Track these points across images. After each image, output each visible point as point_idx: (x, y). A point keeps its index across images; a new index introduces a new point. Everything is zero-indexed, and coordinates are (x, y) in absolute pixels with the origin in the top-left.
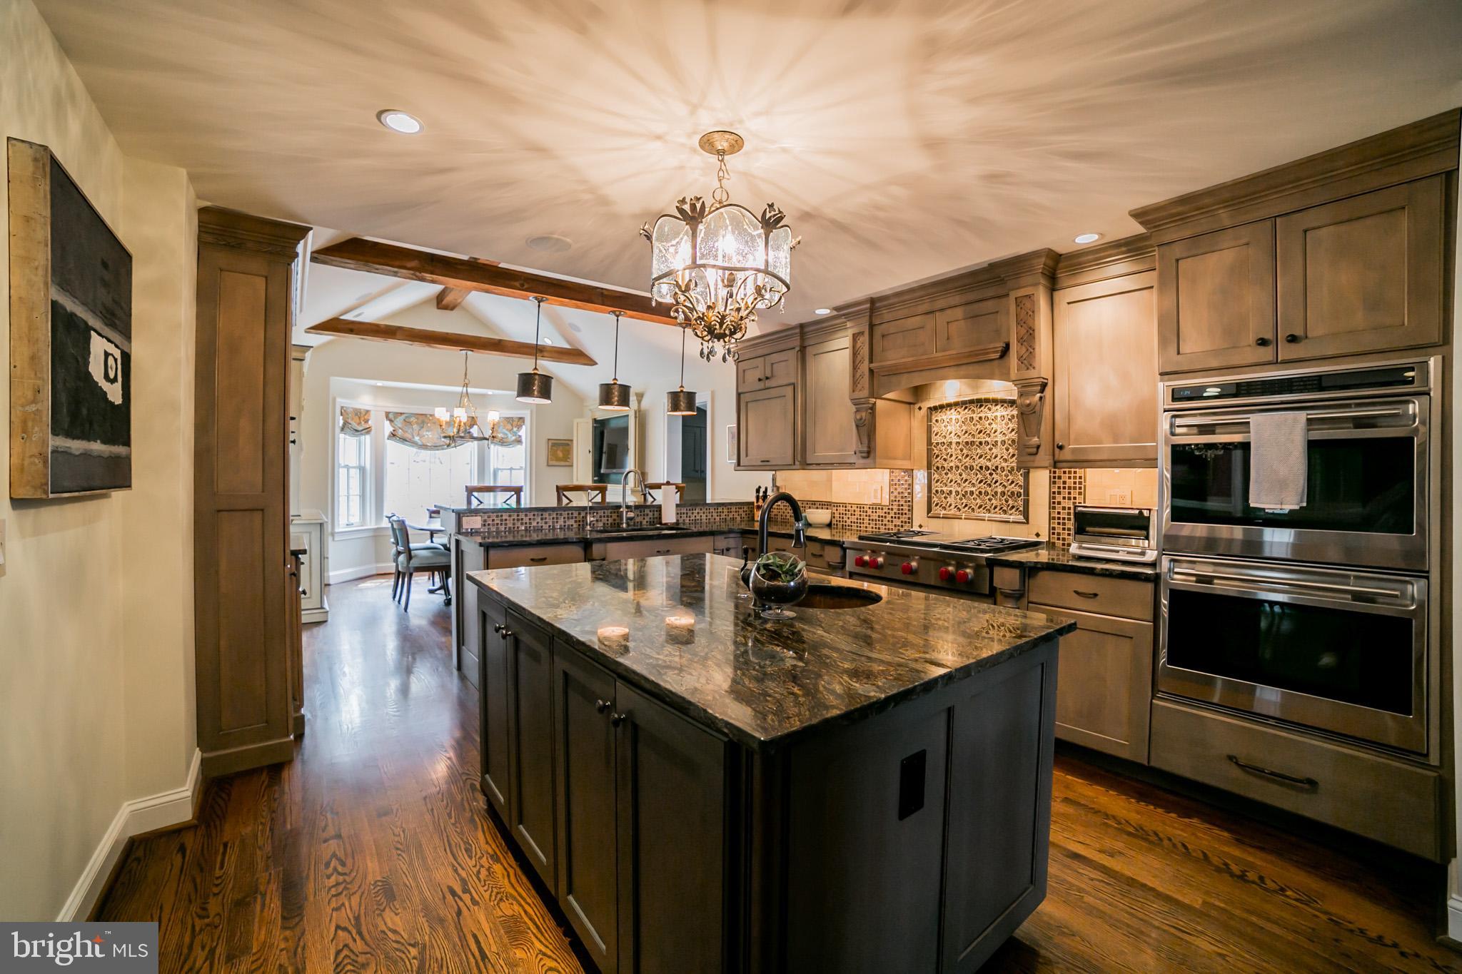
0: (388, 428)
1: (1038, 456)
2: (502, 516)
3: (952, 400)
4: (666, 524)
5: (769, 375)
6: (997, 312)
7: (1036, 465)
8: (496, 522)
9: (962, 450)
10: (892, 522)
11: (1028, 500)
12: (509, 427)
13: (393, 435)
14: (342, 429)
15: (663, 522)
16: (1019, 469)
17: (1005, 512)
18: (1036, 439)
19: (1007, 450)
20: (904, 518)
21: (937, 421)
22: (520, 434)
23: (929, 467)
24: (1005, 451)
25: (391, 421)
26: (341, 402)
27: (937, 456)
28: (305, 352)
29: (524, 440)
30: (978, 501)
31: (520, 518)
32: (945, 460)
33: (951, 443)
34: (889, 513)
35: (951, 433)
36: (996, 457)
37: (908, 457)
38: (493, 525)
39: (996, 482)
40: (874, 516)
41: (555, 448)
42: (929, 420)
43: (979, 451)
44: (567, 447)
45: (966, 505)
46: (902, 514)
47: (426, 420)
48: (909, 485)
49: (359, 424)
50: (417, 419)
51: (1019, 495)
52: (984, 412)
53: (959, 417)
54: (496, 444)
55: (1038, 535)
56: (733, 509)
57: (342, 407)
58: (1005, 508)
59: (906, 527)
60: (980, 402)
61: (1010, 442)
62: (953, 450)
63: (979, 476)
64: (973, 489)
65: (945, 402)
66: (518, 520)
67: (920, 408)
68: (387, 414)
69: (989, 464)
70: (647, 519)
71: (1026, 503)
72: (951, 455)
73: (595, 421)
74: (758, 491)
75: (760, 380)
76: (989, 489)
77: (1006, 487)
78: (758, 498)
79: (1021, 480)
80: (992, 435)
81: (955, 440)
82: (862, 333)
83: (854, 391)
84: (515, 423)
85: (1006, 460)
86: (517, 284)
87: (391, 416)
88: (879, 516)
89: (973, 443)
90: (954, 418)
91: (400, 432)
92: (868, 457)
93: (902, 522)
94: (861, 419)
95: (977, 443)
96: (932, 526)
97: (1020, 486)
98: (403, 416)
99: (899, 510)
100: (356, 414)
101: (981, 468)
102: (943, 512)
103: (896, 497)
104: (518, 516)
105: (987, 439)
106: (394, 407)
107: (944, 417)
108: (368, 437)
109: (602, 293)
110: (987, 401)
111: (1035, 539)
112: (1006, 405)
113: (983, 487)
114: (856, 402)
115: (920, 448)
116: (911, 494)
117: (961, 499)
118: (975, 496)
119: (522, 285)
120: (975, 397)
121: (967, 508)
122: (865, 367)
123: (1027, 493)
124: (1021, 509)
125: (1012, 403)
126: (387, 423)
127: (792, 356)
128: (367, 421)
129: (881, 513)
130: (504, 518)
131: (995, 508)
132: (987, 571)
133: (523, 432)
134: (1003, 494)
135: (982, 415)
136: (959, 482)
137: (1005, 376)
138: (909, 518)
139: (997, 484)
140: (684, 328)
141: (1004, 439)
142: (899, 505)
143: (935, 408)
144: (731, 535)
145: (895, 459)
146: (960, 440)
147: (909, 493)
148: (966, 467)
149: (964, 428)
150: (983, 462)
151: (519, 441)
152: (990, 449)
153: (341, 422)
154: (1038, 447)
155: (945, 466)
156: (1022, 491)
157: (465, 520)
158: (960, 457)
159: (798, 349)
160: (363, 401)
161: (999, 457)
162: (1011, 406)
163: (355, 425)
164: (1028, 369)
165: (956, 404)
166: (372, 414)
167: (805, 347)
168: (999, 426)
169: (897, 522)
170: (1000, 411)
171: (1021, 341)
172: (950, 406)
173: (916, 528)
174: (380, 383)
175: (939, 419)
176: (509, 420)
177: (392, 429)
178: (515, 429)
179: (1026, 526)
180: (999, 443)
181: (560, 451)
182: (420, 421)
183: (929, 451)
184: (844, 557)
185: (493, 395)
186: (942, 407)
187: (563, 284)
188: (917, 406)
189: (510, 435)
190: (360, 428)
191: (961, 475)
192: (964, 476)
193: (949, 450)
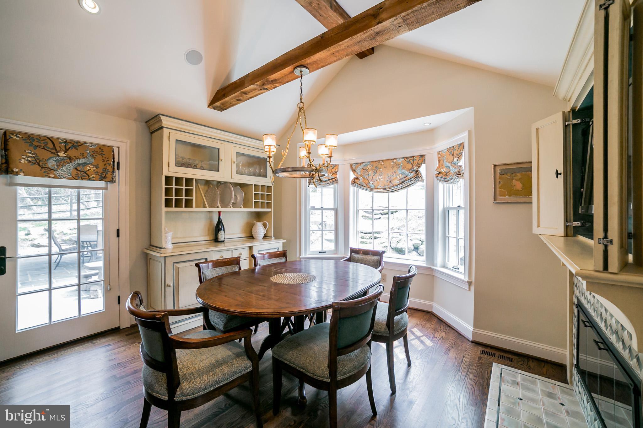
0: (352, 177)
12: (452, 158)
13: (356, 183)
22: (460, 164)
25: (354, 171)
29: (463, 171)
41: (506, 177)
44: (526, 174)
47: (379, 166)
50: (372, 166)
68: (351, 165)
84: (456, 152)
87: (354, 167)
91: (360, 180)
98: (362, 165)
106: (355, 159)
108: (337, 185)
126: (352, 173)
128: (336, 172)
133: (462, 163)
151: (459, 174)
166: (341, 167)
176: (452, 150)
177: (355, 178)
178: (456, 160)
181: (514, 180)
182: (374, 168)
189: (452, 168)
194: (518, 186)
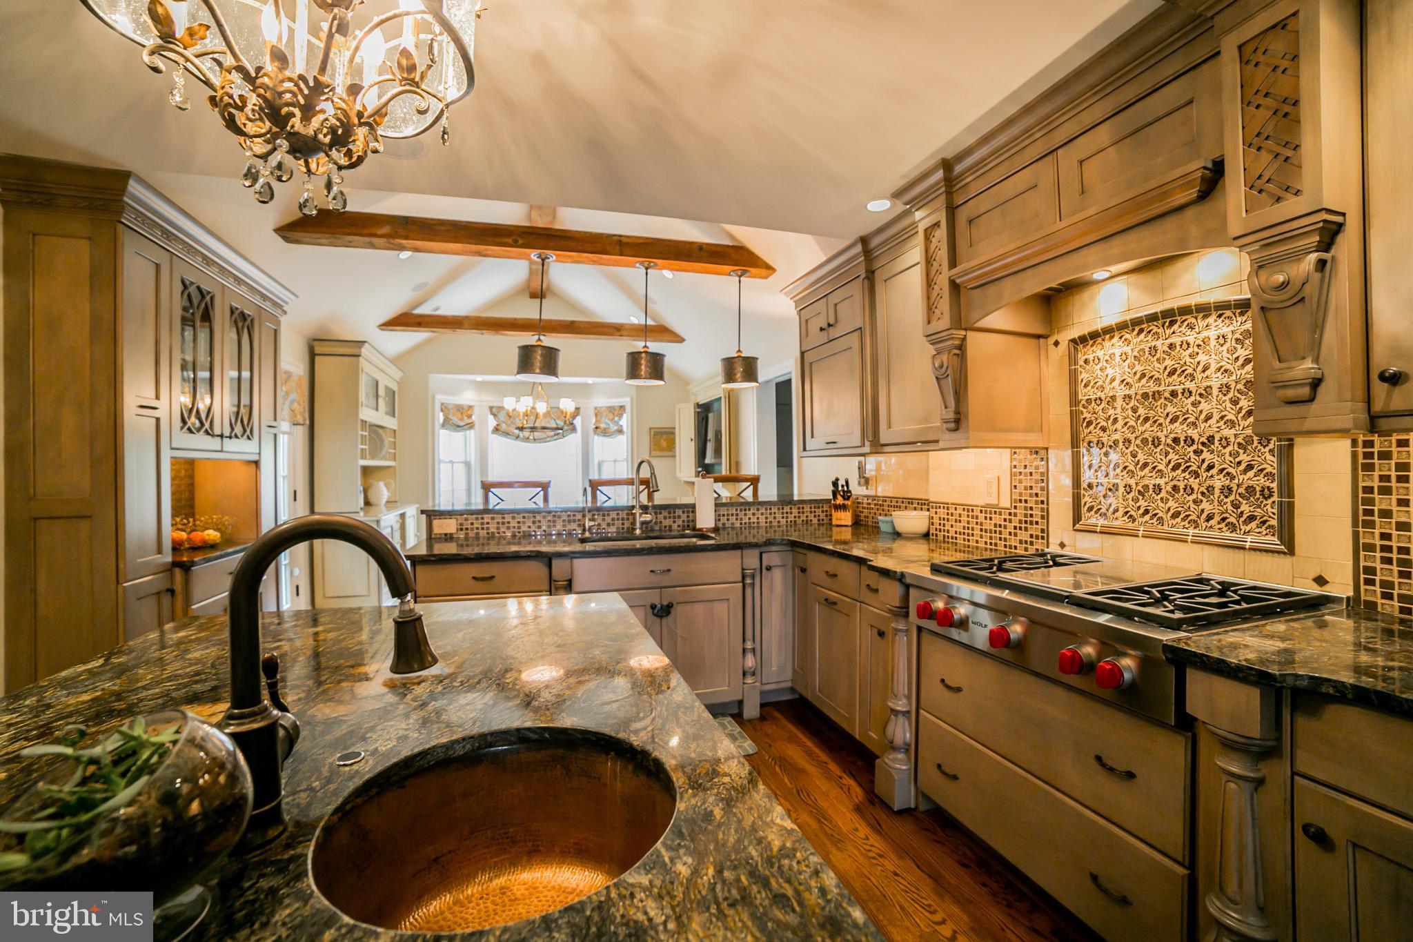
0: (492, 422)
1: (1314, 407)
2: (483, 518)
3: (1111, 320)
4: (700, 530)
5: (832, 322)
6: (1191, 102)
7: (1309, 424)
8: (476, 526)
9: (1135, 410)
10: (1016, 535)
11: (1291, 506)
12: (611, 416)
13: (496, 430)
14: (443, 426)
15: (698, 526)
16: (1264, 439)
17: (1233, 528)
18: (1308, 364)
19: (1235, 402)
20: (1035, 531)
21: (1086, 361)
22: (621, 423)
23: (1075, 443)
24: (1229, 405)
25: (495, 415)
26: (440, 398)
27: (1089, 423)
28: (360, 348)
29: (625, 429)
30: (1171, 503)
31: (506, 520)
32: (1104, 429)
33: (1113, 398)
34: (1010, 521)
35: (1113, 380)
36: (1208, 418)
37: (1037, 426)
38: (472, 529)
39: (1210, 467)
40: (989, 525)
41: (658, 437)
42: (1073, 360)
43: (1170, 409)
44: (672, 436)
45: (1147, 512)
46: (1031, 523)
48: (1042, 474)
49: (461, 419)
51: (1266, 493)
52: (1180, 334)
53: (1127, 349)
54: (598, 435)
55: (1320, 581)
56: (807, 508)
57: (442, 404)
58: (1232, 520)
59: (1039, 545)
60: (1169, 317)
61: (1240, 386)
62: (1119, 410)
63: (1172, 456)
64: (1161, 482)
65: (1099, 326)
66: (503, 523)
67: (1056, 344)
68: (491, 408)
69: (1193, 433)
70: (679, 522)
71: (1287, 513)
72: (1115, 420)
73: (698, 405)
74: (835, 484)
75: (822, 329)
76: (1194, 483)
77: (1233, 478)
78: (835, 494)
79: (1270, 462)
80: (1199, 376)
81: (1121, 391)
82: (937, 225)
83: (929, 322)
84: (616, 412)
85: (1232, 424)
86: (510, 240)
87: (494, 411)
88: (995, 525)
89: (1157, 395)
90: (1117, 352)
91: (504, 426)
92: (956, 429)
93: (1031, 536)
94: (941, 366)
95: (1167, 395)
96: (1084, 545)
97: (1270, 475)
99: (1026, 516)
100: (458, 410)
101: (1176, 440)
102: (1101, 522)
103: (1021, 494)
104: (503, 518)
105: (1188, 385)
106: (497, 402)
107: (1100, 353)
108: (472, 432)
109: (620, 241)
110: (1185, 311)
111: (1315, 590)
112: (1228, 313)
113: (1182, 479)
114: (933, 338)
115: (1059, 411)
116: (1046, 489)
117: (1136, 500)
118: (1163, 494)
119: (516, 241)
120: (1158, 308)
121: (1147, 517)
122: (943, 281)
123: (1287, 488)
124: (1274, 522)
125: (1243, 306)
126: (491, 417)
127: (856, 290)
128: (470, 417)
129: (998, 519)
130: (486, 520)
131: (1209, 518)
132: (1172, 672)
133: (624, 422)
134: (1227, 491)
135: (1176, 340)
136: (1131, 467)
137: (1216, 237)
138: (1043, 531)
139: (1214, 471)
140: (740, 276)
141: (1225, 381)
142: (1026, 509)
143: (1083, 340)
144: (774, 548)
145: (1009, 430)
146: (1132, 392)
147: (1042, 489)
148: (1145, 441)
149: (1139, 368)
150: (1179, 429)
151: (620, 431)
152: (1194, 404)
153: (441, 420)
154: (1316, 383)
155: (1105, 440)
156: (1274, 485)
157: (436, 523)
158: (1132, 423)
159: (863, 276)
160: (467, 397)
161: (1216, 417)
162: (1242, 314)
163: (455, 420)
164: (1279, 200)
165: (1122, 327)
166: (476, 410)
167: (873, 272)
168: (1213, 357)
169: (1023, 536)
170: (1214, 328)
171: (1254, 143)
172: (1109, 331)
173: (1054, 549)
174: (479, 378)
175: (1091, 357)
176: (611, 409)
177: (495, 423)
178: (616, 419)
179: (1288, 559)
180: (1215, 391)
181: (663, 440)
183: (1074, 415)
184: (906, 598)
185: (594, 385)
186: (1094, 336)
187: (568, 234)
188: (1051, 340)
189: (612, 425)
190: (462, 424)
191: (1134, 456)
192: (1141, 457)
193: (1111, 412)
194: (664, 444)
